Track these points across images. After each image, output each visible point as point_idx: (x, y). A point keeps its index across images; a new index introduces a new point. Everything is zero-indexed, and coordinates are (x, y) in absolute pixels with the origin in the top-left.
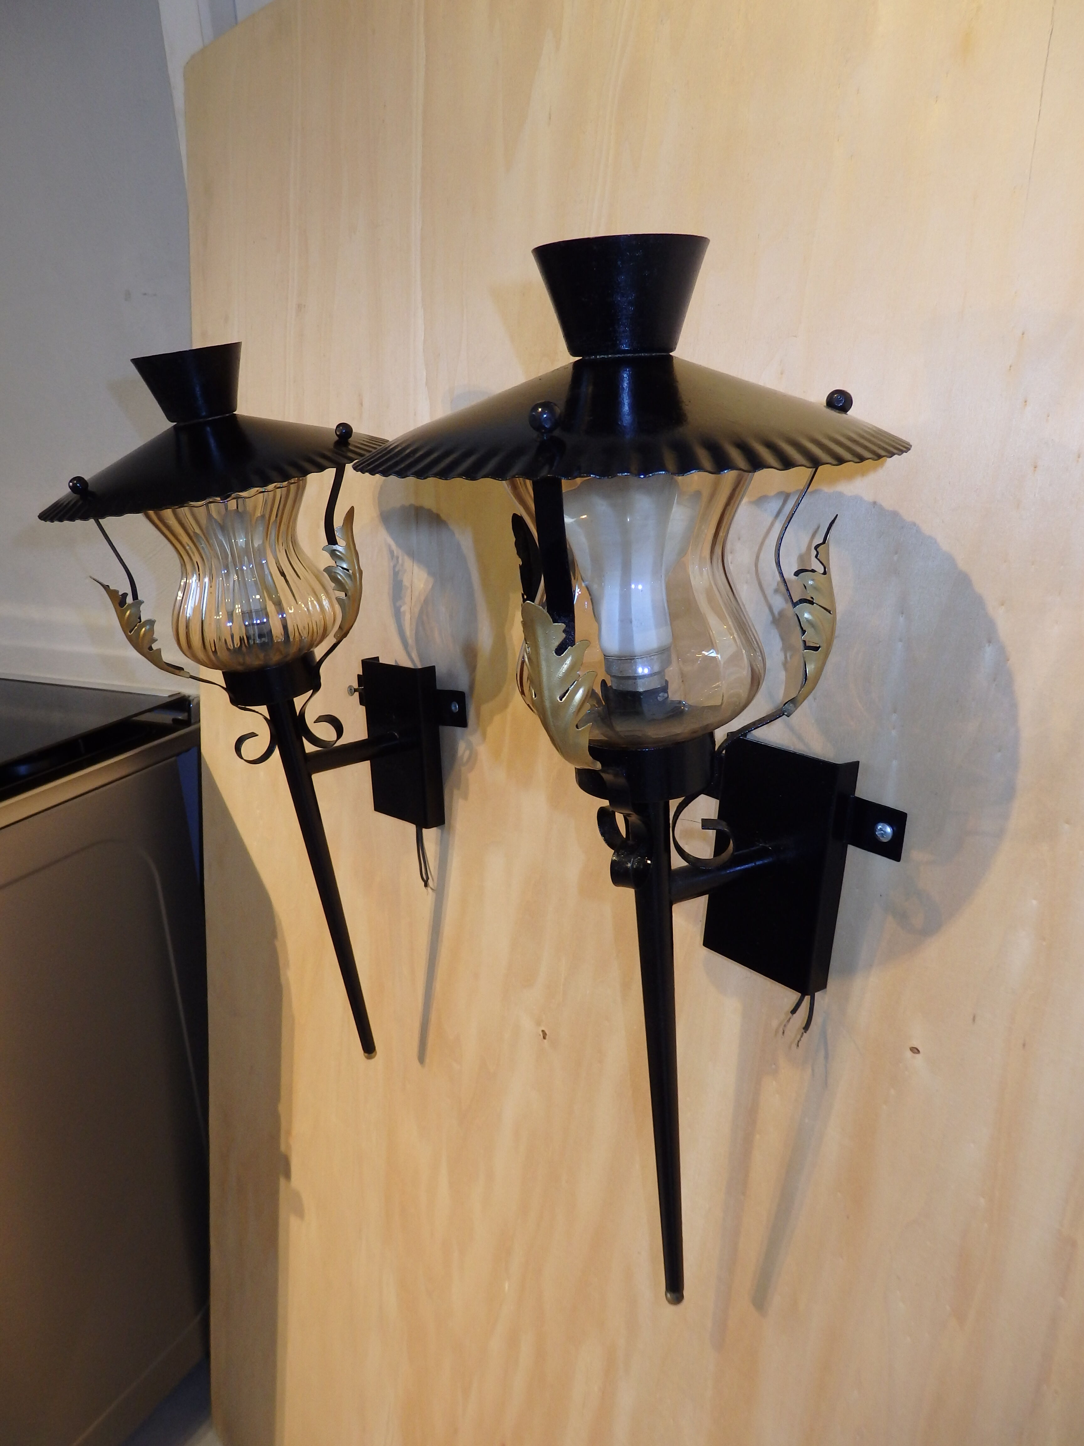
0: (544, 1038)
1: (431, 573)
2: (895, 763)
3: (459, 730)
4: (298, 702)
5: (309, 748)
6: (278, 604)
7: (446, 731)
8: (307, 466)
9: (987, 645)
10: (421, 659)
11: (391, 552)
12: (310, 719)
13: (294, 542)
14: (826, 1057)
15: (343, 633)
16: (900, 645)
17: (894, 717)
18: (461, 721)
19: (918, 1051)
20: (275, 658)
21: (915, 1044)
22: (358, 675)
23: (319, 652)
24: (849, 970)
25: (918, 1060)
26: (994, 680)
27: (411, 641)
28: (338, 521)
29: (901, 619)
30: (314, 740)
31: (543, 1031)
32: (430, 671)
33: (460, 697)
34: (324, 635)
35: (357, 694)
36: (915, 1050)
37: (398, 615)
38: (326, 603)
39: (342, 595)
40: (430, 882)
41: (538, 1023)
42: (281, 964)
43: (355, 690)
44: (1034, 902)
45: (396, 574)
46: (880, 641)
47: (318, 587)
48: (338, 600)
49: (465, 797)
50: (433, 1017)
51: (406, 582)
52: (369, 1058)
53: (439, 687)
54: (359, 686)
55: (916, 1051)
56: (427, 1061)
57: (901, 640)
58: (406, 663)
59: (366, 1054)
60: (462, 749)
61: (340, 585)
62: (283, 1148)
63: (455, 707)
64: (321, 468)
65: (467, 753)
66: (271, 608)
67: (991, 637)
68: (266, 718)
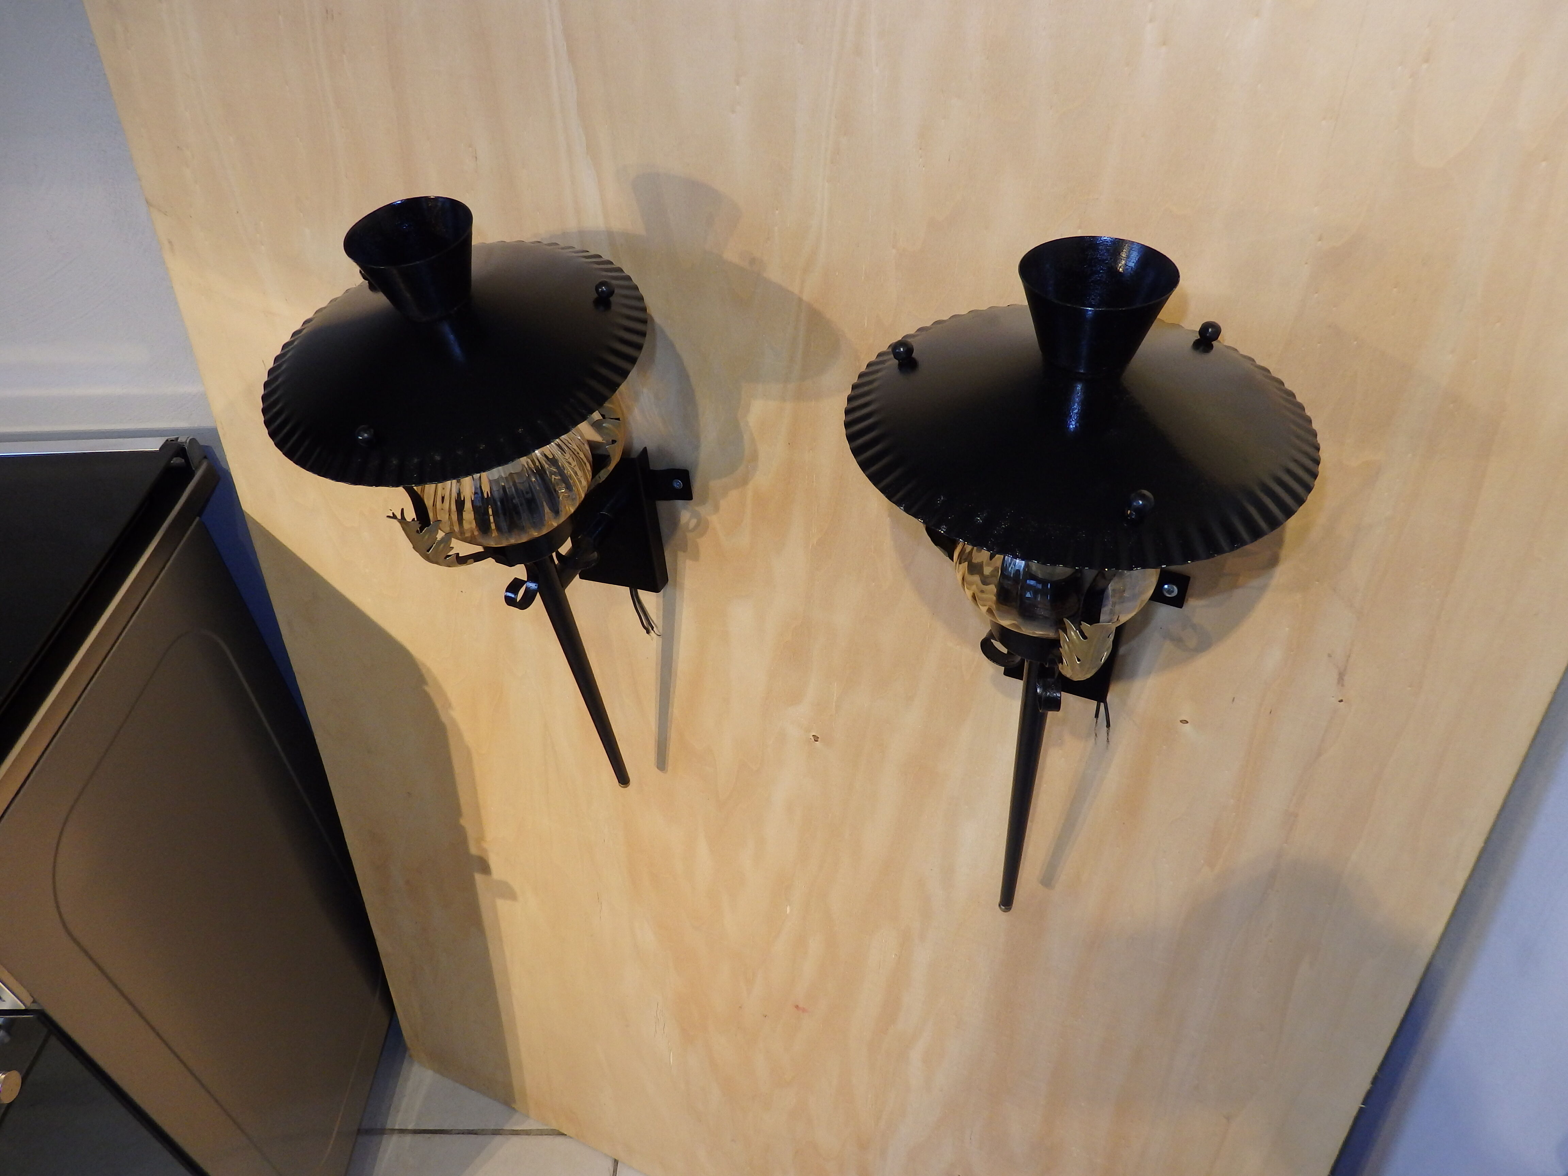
0: (816, 741)
18: (686, 494)
19: (1188, 722)
21: (1184, 717)
24: (1132, 676)
31: (814, 736)
33: (684, 475)
40: (655, 630)
41: (808, 731)
42: (439, 705)
52: (623, 787)
53: (653, 469)
55: (1185, 722)
56: (670, 768)
59: (621, 783)
62: (473, 850)
63: (678, 484)
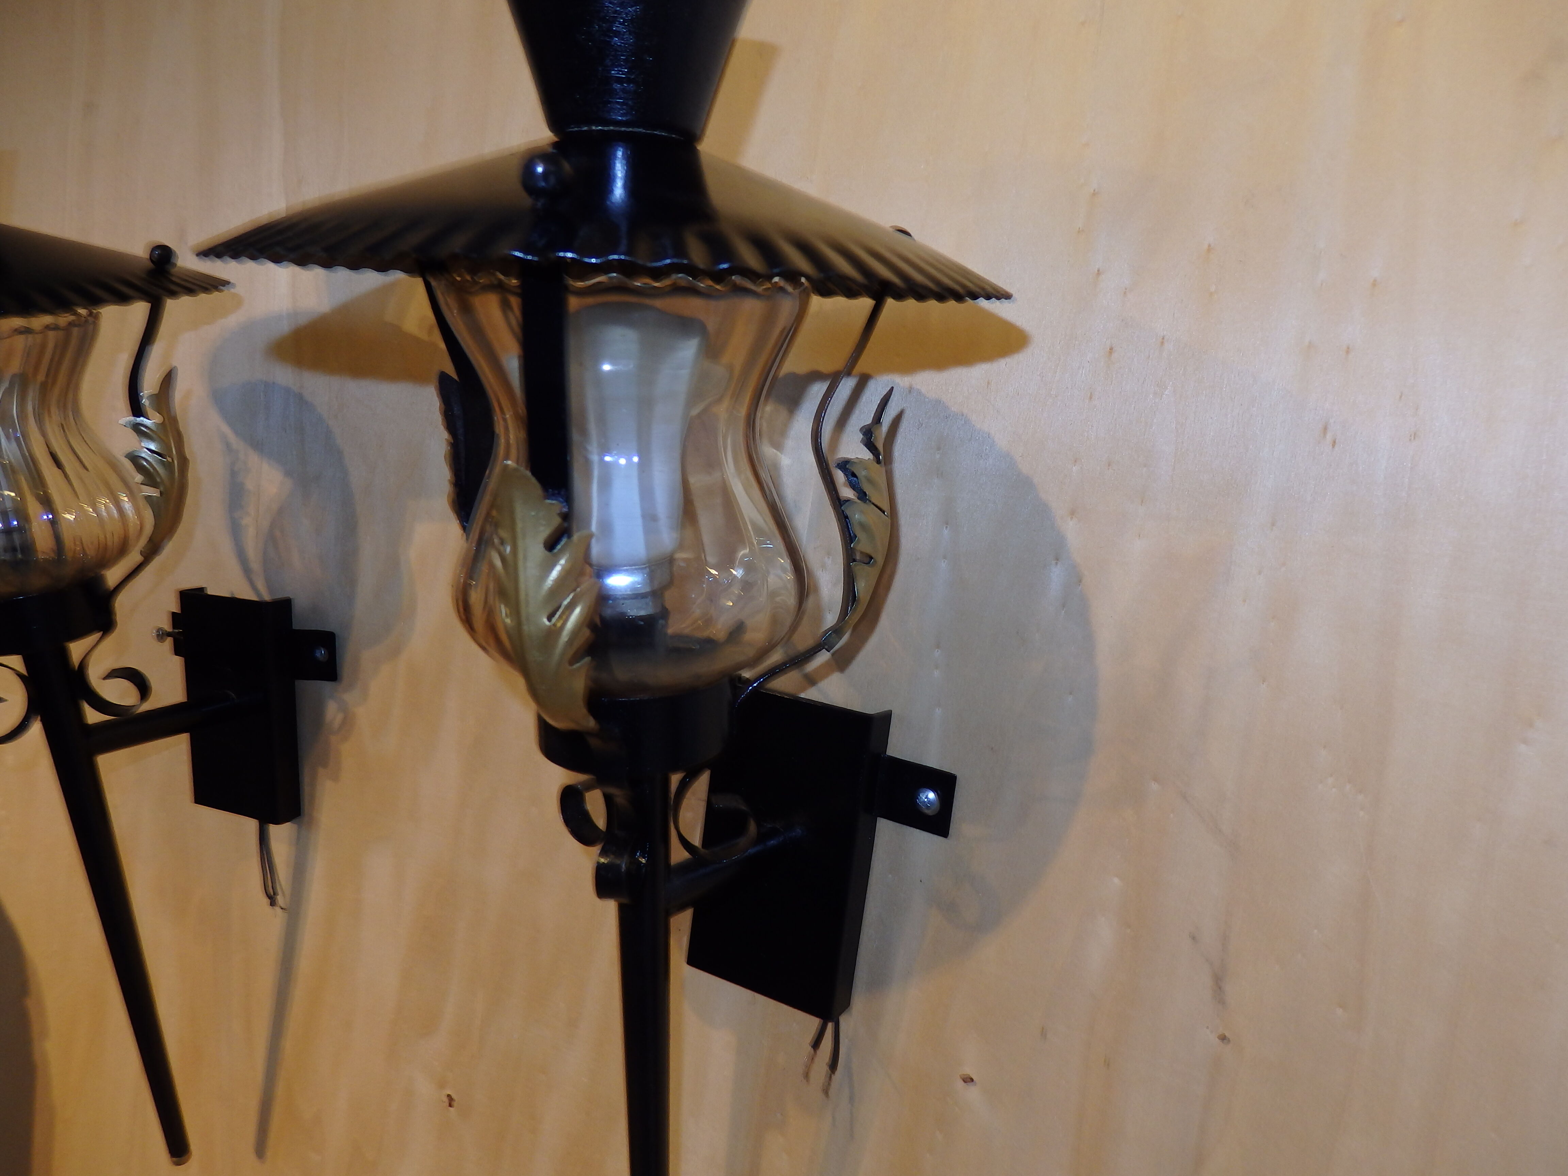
0: (450, 1105)
1: (288, 473)
2: (938, 711)
3: (326, 686)
4: (76, 649)
5: (93, 716)
6: (47, 503)
7: (307, 688)
8: (99, 292)
9: (1054, 562)
10: (270, 588)
11: (228, 445)
12: (95, 675)
13: (77, 412)
14: (851, 1099)
15: (152, 550)
16: (943, 565)
17: (937, 653)
18: (330, 672)
19: (972, 1080)
20: (37, 582)
21: (969, 1071)
22: (173, 613)
23: (112, 576)
24: (879, 983)
25: (972, 1094)
26: (1064, 606)
27: (255, 565)
28: (149, 385)
29: (946, 532)
30: (101, 705)
31: (449, 1096)
32: (284, 606)
33: (328, 640)
34: (123, 550)
35: (169, 641)
36: (968, 1080)
37: (236, 530)
38: (127, 505)
39: (153, 492)
40: (280, 899)
41: (442, 1085)
43: (169, 634)
44: (1116, 880)
45: (233, 474)
46: (918, 558)
47: (114, 479)
48: (148, 498)
49: (336, 778)
50: (280, 1090)
51: (250, 485)
52: (178, 1164)
53: (296, 626)
54: (174, 628)
55: (970, 1081)
56: (269, 1153)
57: (945, 557)
58: (246, 593)
59: (174, 1159)
60: (332, 712)
61: (150, 478)
63: (321, 653)
64: (123, 299)
65: (340, 717)
66: (33, 507)
67: (1059, 552)
68: (19, 675)
